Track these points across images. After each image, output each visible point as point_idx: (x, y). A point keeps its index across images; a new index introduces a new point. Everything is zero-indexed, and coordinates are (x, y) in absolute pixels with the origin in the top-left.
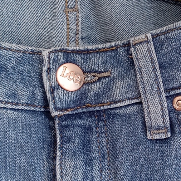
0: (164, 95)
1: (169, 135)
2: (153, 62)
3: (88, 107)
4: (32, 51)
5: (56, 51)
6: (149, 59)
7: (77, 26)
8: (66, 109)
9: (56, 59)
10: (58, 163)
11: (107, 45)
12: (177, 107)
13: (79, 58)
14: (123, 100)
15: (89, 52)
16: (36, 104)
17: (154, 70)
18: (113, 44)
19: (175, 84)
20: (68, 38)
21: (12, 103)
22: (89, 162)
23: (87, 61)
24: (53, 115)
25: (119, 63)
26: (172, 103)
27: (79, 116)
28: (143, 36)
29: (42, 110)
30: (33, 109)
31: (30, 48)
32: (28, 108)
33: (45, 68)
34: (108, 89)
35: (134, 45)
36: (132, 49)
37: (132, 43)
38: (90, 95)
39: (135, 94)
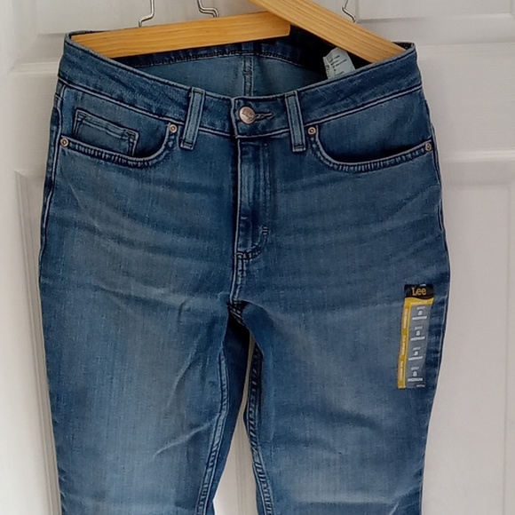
5: (238, 99)
9: (239, 103)
11: (271, 97)
17: (298, 112)
19: (309, 120)
22: (257, 167)
23: (258, 106)
27: (252, 140)
38: (259, 127)
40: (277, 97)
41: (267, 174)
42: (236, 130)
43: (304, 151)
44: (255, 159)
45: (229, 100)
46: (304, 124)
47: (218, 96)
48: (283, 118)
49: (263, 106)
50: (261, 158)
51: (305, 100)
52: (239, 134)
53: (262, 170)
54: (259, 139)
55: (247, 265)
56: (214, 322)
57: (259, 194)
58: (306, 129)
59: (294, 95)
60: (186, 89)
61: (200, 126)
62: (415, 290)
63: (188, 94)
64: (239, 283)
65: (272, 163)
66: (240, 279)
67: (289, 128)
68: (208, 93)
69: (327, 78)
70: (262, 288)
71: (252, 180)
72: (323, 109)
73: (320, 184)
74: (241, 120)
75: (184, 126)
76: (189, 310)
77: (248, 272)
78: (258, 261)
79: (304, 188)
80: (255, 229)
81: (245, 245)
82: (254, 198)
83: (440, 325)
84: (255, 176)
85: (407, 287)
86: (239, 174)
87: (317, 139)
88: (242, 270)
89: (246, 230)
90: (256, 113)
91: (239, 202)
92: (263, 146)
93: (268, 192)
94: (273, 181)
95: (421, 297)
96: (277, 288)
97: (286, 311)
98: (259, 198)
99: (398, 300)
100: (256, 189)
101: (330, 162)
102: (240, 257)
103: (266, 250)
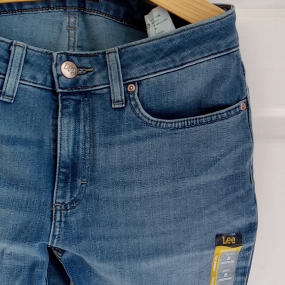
0: (122, 83)
1: (124, 105)
2: (117, 64)
3: (79, 89)
4: (46, 52)
5: (61, 53)
6: (115, 62)
7: (75, 38)
8: (66, 89)
9: (61, 58)
10: (59, 119)
11: (93, 52)
12: (129, 90)
13: (75, 59)
14: (100, 85)
15: (81, 55)
16: (47, 85)
17: (118, 68)
18: (96, 52)
19: (129, 77)
20: (68, 46)
21: (33, 83)
22: (77, 121)
23: (80, 61)
24: (57, 91)
25: (99, 63)
26: (127, 88)
27: (73, 94)
28: (113, 49)
29: (51, 89)
30: (45, 87)
31: (45, 50)
32: (42, 87)
33: (54, 63)
34: (91, 79)
35: (108, 54)
36: (107, 56)
37: (107, 52)
38: (81, 82)
39: (107, 82)
40: (99, 53)
41: (87, 128)
42: (57, 84)
43: (123, 108)
44: (76, 113)
45: (51, 54)
46: (124, 81)
47: (41, 50)
48: (104, 74)
49: (85, 61)
50: (82, 112)
51: (125, 57)
52: (60, 88)
53: (82, 124)
54: (80, 93)
55: (66, 216)
56: (34, 266)
57: (78, 147)
58: (126, 85)
59: (115, 52)
60: (7, 43)
61: (21, 79)
62: (225, 240)
63: (10, 47)
64: (57, 233)
65: (92, 117)
66: (58, 230)
67: (109, 84)
68: (30, 47)
69: (148, 37)
70: (79, 239)
71: (72, 134)
72: (143, 67)
73: (138, 139)
74: (62, 75)
75: (4, 79)
76: (10, 254)
77: (66, 222)
78: (77, 212)
79: (123, 143)
80: (74, 181)
81: (63, 197)
82: (73, 152)
83: (245, 267)
84: (75, 129)
85: (218, 236)
86: (59, 128)
87: (136, 96)
88: (61, 221)
89: (65, 181)
90: (78, 67)
91: (58, 155)
92: (84, 101)
93: (87, 145)
94: (93, 135)
95: (230, 245)
96: (94, 238)
97: (102, 260)
98: (78, 151)
99: (209, 248)
100: (76, 142)
101: (149, 119)
102: (59, 208)
103: (84, 201)
